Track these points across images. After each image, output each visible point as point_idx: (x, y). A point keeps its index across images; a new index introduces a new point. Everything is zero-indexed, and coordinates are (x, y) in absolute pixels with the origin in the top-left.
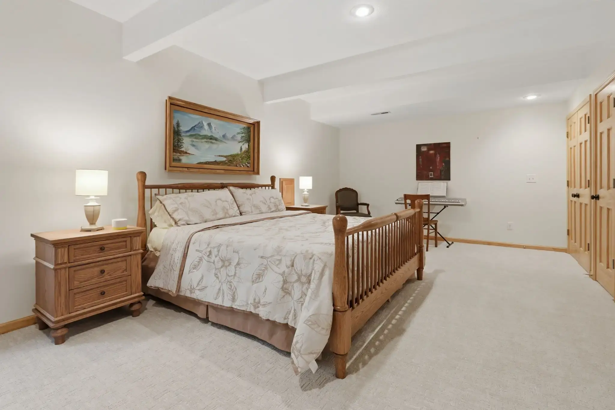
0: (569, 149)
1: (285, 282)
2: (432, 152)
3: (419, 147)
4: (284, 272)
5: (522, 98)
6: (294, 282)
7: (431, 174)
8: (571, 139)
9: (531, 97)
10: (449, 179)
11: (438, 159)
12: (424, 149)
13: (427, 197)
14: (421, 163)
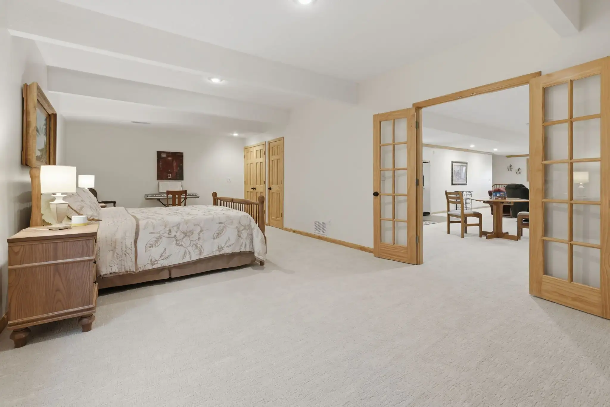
0: (246, 165)
1: (238, 231)
2: (170, 158)
3: (159, 153)
4: (237, 227)
5: (231, 134)
6: (242, 230)
7: (170, 175)
8: (247, 159)
9: (236, 135)
10: (183, 180)
11: (175, 164)
12: (164, 155)
13: (185, 192)
14: (161, 166)
